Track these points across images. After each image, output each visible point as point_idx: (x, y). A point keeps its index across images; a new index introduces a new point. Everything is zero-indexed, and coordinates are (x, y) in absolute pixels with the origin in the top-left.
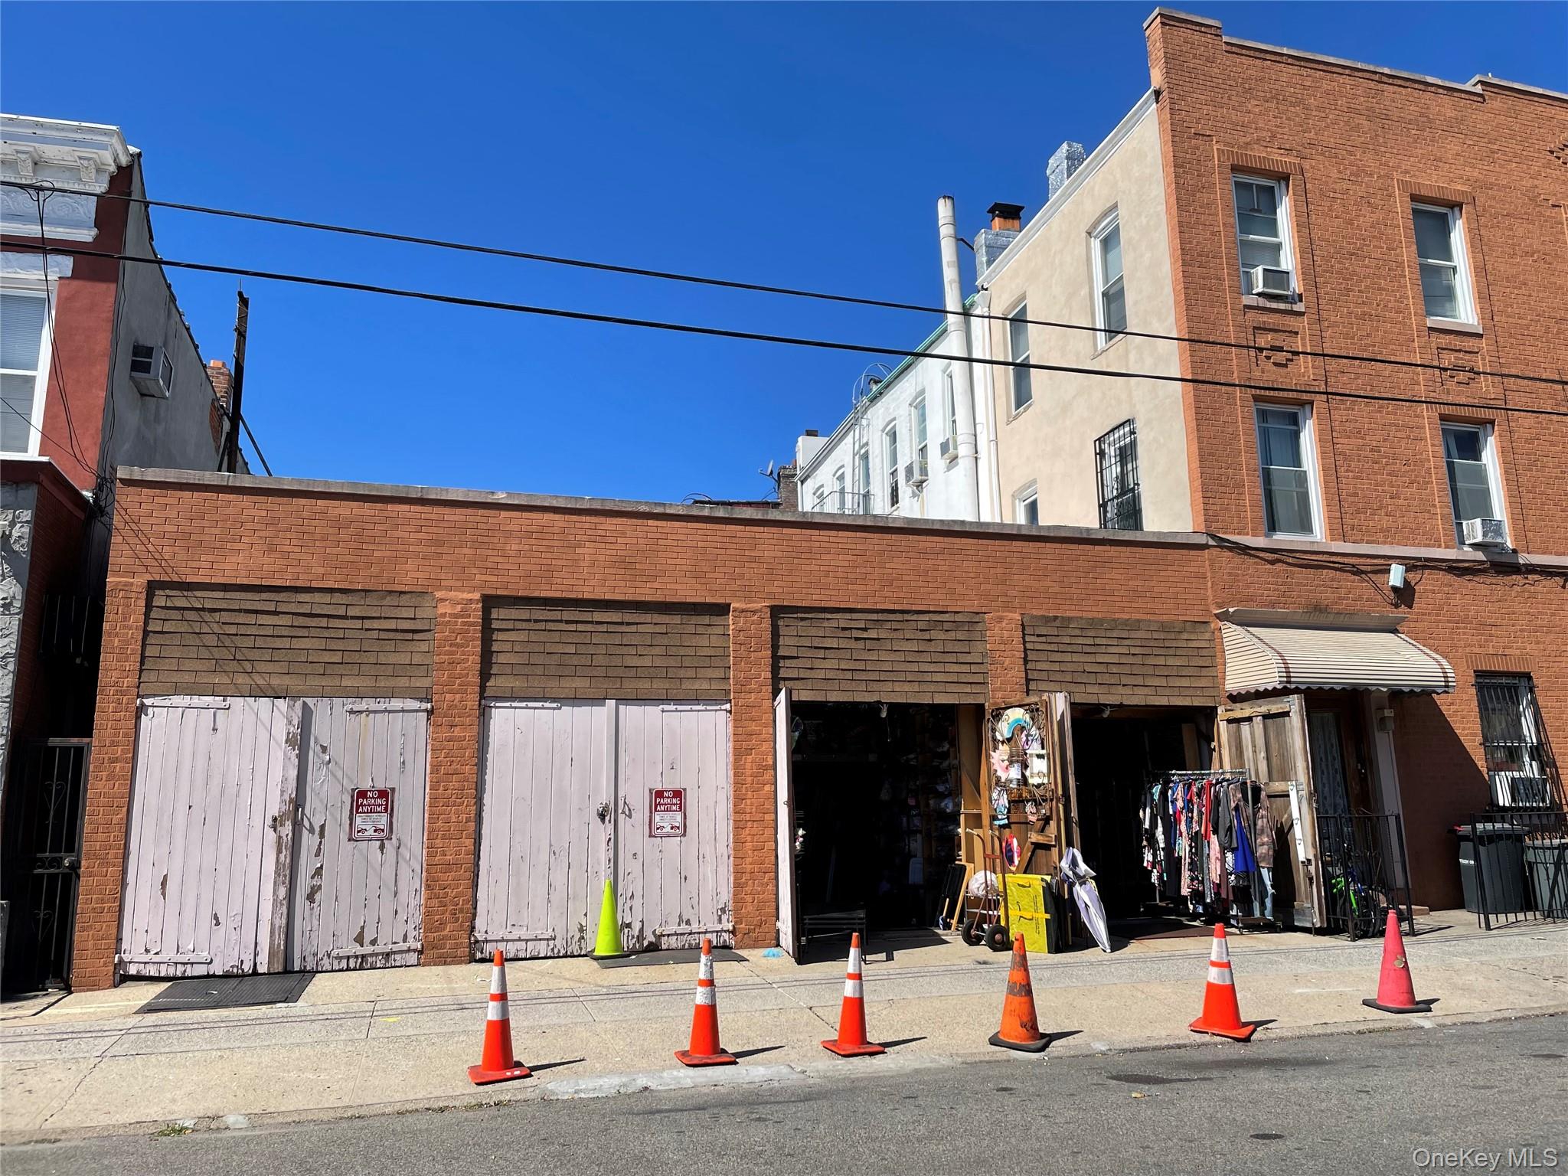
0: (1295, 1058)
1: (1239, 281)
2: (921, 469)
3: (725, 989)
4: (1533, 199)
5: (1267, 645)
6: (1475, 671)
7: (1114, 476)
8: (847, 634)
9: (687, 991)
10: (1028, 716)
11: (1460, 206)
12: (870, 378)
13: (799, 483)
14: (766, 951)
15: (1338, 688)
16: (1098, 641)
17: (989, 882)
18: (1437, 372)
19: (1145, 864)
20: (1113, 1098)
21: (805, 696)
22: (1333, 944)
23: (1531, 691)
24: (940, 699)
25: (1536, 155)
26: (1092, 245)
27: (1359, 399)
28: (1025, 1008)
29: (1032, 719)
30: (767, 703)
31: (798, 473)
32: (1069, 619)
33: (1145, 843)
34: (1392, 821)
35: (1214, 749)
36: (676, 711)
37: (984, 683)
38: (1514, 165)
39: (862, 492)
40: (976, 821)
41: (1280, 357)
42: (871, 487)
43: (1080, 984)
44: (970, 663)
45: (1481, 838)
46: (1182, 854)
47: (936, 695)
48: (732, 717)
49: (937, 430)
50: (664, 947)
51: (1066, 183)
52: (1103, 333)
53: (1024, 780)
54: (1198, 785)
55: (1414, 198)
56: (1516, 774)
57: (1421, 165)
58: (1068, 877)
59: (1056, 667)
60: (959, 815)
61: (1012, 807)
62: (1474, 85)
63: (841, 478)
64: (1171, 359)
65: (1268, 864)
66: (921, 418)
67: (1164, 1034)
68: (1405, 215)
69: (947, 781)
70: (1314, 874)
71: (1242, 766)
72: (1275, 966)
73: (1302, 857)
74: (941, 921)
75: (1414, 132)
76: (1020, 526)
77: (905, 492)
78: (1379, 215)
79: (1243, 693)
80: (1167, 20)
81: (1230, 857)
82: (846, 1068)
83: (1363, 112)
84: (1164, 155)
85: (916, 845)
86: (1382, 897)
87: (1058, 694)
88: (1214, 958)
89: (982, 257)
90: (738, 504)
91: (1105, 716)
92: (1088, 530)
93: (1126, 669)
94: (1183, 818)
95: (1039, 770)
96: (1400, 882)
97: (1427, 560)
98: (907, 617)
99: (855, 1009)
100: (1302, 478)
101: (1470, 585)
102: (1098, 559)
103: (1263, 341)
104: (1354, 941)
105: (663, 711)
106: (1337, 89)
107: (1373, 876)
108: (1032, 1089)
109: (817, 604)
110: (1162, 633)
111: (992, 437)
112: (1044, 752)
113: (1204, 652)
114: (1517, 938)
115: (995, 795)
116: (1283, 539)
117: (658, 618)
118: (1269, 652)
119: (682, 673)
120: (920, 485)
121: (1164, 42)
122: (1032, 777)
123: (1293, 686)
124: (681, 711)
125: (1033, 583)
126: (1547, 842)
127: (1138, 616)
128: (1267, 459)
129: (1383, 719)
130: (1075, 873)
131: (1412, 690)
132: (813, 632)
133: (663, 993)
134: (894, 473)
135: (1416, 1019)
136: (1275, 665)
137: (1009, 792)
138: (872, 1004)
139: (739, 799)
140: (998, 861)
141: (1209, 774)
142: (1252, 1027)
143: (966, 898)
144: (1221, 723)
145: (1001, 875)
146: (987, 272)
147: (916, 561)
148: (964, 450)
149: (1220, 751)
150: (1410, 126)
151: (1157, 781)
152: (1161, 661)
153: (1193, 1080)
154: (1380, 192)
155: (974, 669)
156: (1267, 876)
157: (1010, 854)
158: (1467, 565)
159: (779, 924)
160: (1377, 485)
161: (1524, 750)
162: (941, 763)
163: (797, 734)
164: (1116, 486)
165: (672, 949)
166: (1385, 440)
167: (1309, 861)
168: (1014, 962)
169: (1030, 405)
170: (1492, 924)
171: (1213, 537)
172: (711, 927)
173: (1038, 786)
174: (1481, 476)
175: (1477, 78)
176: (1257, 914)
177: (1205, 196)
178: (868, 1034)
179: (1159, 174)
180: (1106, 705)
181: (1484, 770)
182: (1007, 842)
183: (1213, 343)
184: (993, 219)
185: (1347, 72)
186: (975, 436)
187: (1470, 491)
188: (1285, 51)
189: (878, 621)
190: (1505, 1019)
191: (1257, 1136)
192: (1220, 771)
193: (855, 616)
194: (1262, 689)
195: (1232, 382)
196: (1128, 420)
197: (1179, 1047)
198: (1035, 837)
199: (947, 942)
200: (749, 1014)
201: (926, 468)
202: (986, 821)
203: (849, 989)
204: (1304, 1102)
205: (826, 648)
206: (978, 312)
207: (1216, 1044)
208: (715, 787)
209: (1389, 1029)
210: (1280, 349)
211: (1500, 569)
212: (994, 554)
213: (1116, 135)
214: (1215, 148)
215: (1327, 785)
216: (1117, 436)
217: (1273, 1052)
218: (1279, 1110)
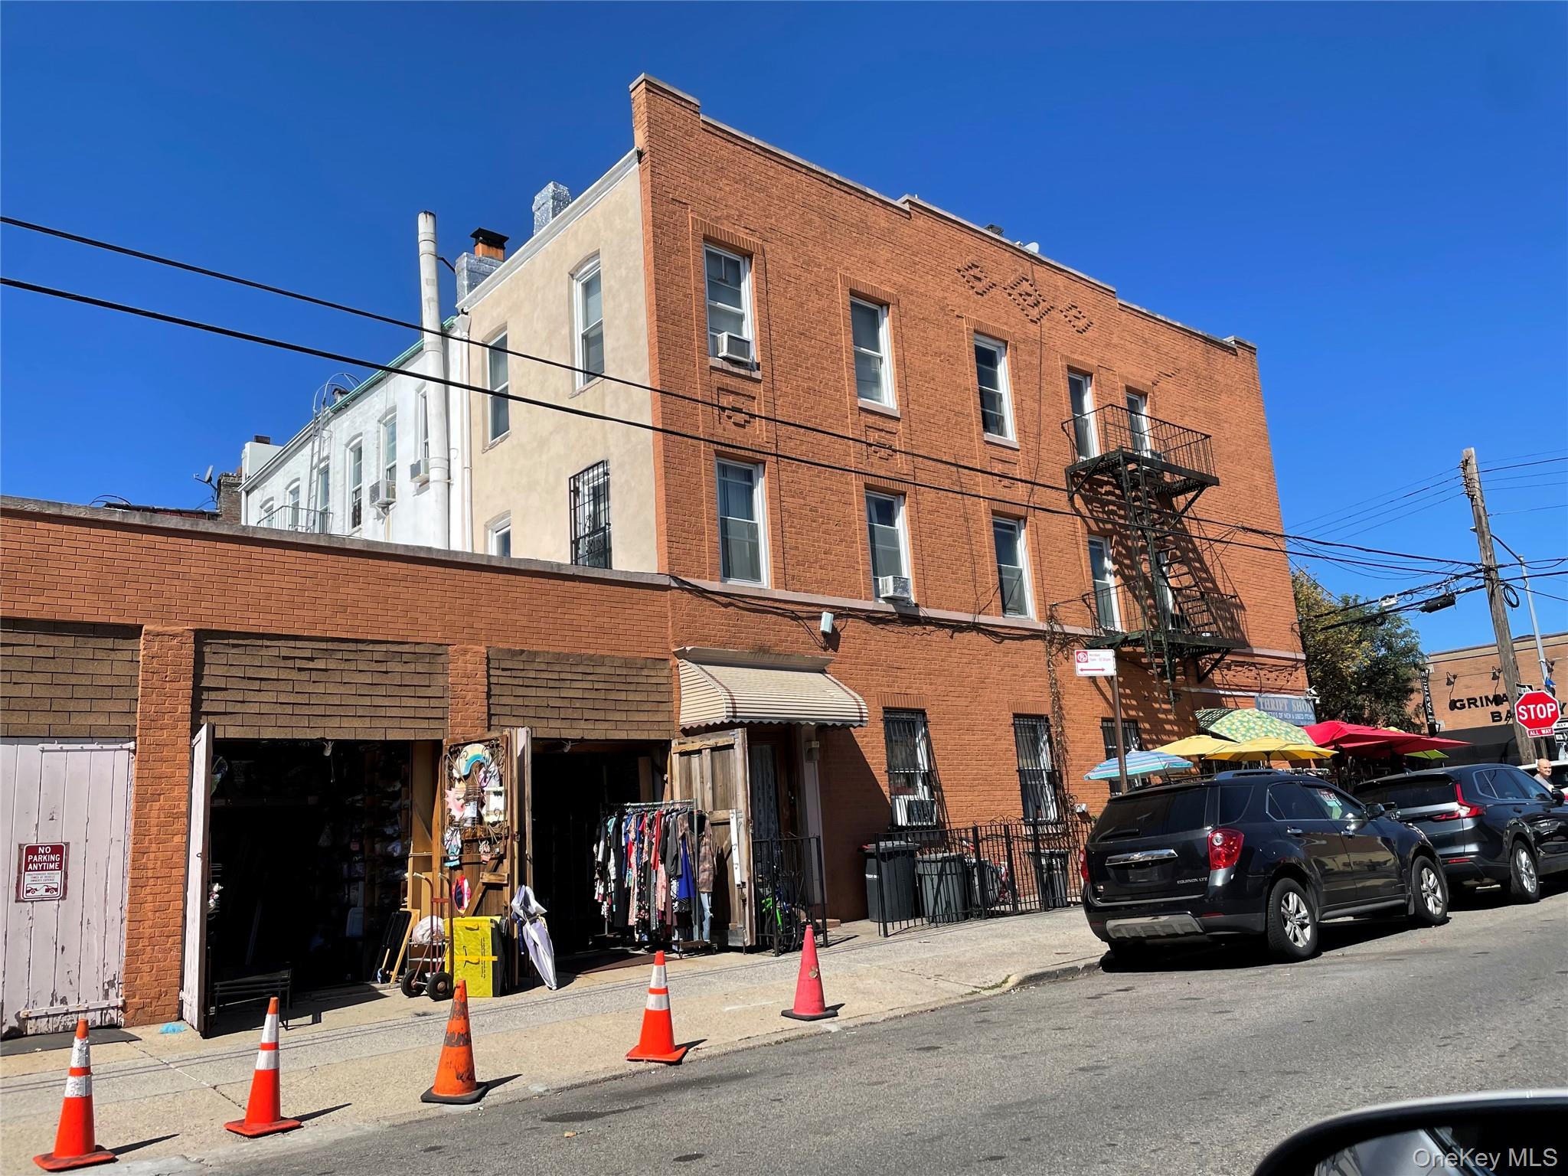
0: (720, 1075)
1: (707, 343)
2: (388, 490)
3: (108, 1075)
4: (942, 309)
5: (718, 682)
6: (884, 708)
7: (587, 514)
8: (290, 664)
9: (57, 1083)
10: (487, 752)
11: (888, 305)
12: (334, 387)
13: (244, 493)
14: (163, 1027)
15: (775, 722)
16: (563, 676)
17: (435, 928)
18: (864, 446)
19: (596, 898)
20: (546, 1141)
21: (233, 733)
22: (760, 961)
23: (925, 726)
24: (394, 736)
25: (947, 271)
26: (574, 287)
27: (803, 464)
28: (463, 1058)
29: (492, 755)
30: (183, 742)
31: (243, 482)
32: (536, 654)
33: (597, 876)
34: (814, 842)
35: (667, 782)
36: (62, 750)
37: (443, 719)
38: (930, 277)
39: (318, 509)
40: (426, 864)
41: (740, 418)
42: (330, 504)
43: (523, 1026)
44: (429, 697)
45: (883, 854)
46: (631, 885)
47: (388, 731)
48: (135, 758)
49: (407, 452)
50: (29, 1032)
51: (551, 222)
52: (582, 374)
53: (480, 819)
54: (650, 816)
55: (853, 293)
56: (912, 798)
57: (859, 265)
58: (519, 916)
59: (520, 701)
60: (407, 858)
61: (465, 847)
62: (904, 203)
63: (295, 492)
64: (644, 407)
65: (709, 889)
66: (391, 437)
67: (601, 1066)
68: (845, 306)
69: (396, 823)
70: (747, 896)
71: (691, 797)
72: (708, 987)
73: (738, 881)
74: (379, 974)
75: (854, 234)
76: (490, 557)
77: (368, 512)
78: (824, 303)
79: (695, 726)
80: (651, 88)
81: (674, 883)
82: (254, 1150)
83: (816, 209)
84: (644, 215)
85: (357, 894)
86: (803, 914)
87: (520, 730)
88: (653, 985)
89: (463, 281)
90: (165, 511)
91: (566, 751)
92: (559, 565)
93: (590, 704)
94: (634, 849)
95: (495, 806)
96: (818, 899)
97: (851, 609)
98: (361, 647)
99: (268, 1085)
100: (753, 530)
101: (883, 633)
102: (567, 595)
103: (726, 401)
104: (778, 956)
105: (43, 751)
106: (795, 184)
107: (796, 894)
108: (462, 1145)
109: (255, 630)
110: (624, 669)
111: (467, 464)
112: (502, 789)
113: (662, 688)
114: (907, 943)
115: (447, 836)
116: (737, 585)
117: (43, 639)
118: (720, 689)
119: (71, 706)
120: (386, 506)
121: (648, 108)
122: (488, 815)
123: (738, 720)
124: (68, 751)
125: (501, 616)
126: (933, 856)
127: (603, 652)
128: (726, 510)
129: (811, 750)
130: (526, 912)
131: (834, 724)
132: (247, 661)
133: (24, 1087)
134: (357, 492)
135: (825, 1025)
136: (723, 701)
137: (463, 831)
138: (292, 1074)
139: (139, 853)
140: (446, 905)
141: (661, 805)
142: (684, 1049)
143: (409, 947)
144: (674, 756)
145: (448, 919)
146: (467, 297)
147: (376, 587)
148: (436, 474)
149: (672, 782)
150: (852, 229)
151: (611, 814)
152: (623, 696)
153: (625, 1110)
154: (826, 283)
155: (434, 703)
156: (706, 900)
157: (460, 896)
158: (880, 615)
159: (182, 995)
160: (814, 541)
161: (918, 776)
162: (391, 804)
163: (219, 776)
164: (588, 524)
165: (41, 1034)
166: (822, 502)
167: (744, 883)
168: (453, 1011)
169: (507, 436)
170: (890, 931)
171: (676, 579)
172: (93, 1003)
173: (494, 824)
174: (893, 539)
175: (906, 197)
176: (696, 938)
177: (680, 261)
178: (282, 1109)
179: (639, 231)
180: (567, 740)
181: (887, 795)
182: (457, 884)
183: (682, 397)
184: (477, 244)
185: (804, 170)
186: (449, 461)
187: (884, 551)
188: (753, 140)
189: (326, 650)
190: (896, 1017)
191: (679, 1159)
192: (671, 802)
193: (299, 644)
194: (711, 724)
195: (697, 436)
196: (602, 462)
197: (615, 1078)
198: (487, 877)
199: (384, 996)
200: (136, 1102)
201: (394, 490)
202: (436, 864)
203: (263, 1060)
204: (725, 1117)
205: (261, 679)
206: (457, 334)
207: (650, 1071)
208: (109, 839)
209: (801, 1037)
210: (740, 411)
211: (906, 620)
212: (461, 584)
213: (599, 186)
214: (690, 215)
215: (762, 812)
216: (591, 475)
217: (700, 1072)
218: (701, 1130)
